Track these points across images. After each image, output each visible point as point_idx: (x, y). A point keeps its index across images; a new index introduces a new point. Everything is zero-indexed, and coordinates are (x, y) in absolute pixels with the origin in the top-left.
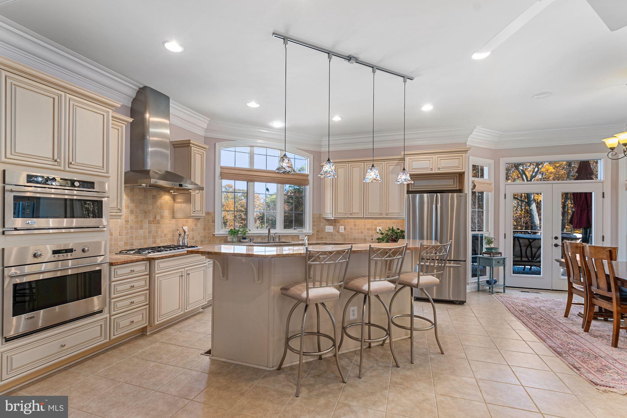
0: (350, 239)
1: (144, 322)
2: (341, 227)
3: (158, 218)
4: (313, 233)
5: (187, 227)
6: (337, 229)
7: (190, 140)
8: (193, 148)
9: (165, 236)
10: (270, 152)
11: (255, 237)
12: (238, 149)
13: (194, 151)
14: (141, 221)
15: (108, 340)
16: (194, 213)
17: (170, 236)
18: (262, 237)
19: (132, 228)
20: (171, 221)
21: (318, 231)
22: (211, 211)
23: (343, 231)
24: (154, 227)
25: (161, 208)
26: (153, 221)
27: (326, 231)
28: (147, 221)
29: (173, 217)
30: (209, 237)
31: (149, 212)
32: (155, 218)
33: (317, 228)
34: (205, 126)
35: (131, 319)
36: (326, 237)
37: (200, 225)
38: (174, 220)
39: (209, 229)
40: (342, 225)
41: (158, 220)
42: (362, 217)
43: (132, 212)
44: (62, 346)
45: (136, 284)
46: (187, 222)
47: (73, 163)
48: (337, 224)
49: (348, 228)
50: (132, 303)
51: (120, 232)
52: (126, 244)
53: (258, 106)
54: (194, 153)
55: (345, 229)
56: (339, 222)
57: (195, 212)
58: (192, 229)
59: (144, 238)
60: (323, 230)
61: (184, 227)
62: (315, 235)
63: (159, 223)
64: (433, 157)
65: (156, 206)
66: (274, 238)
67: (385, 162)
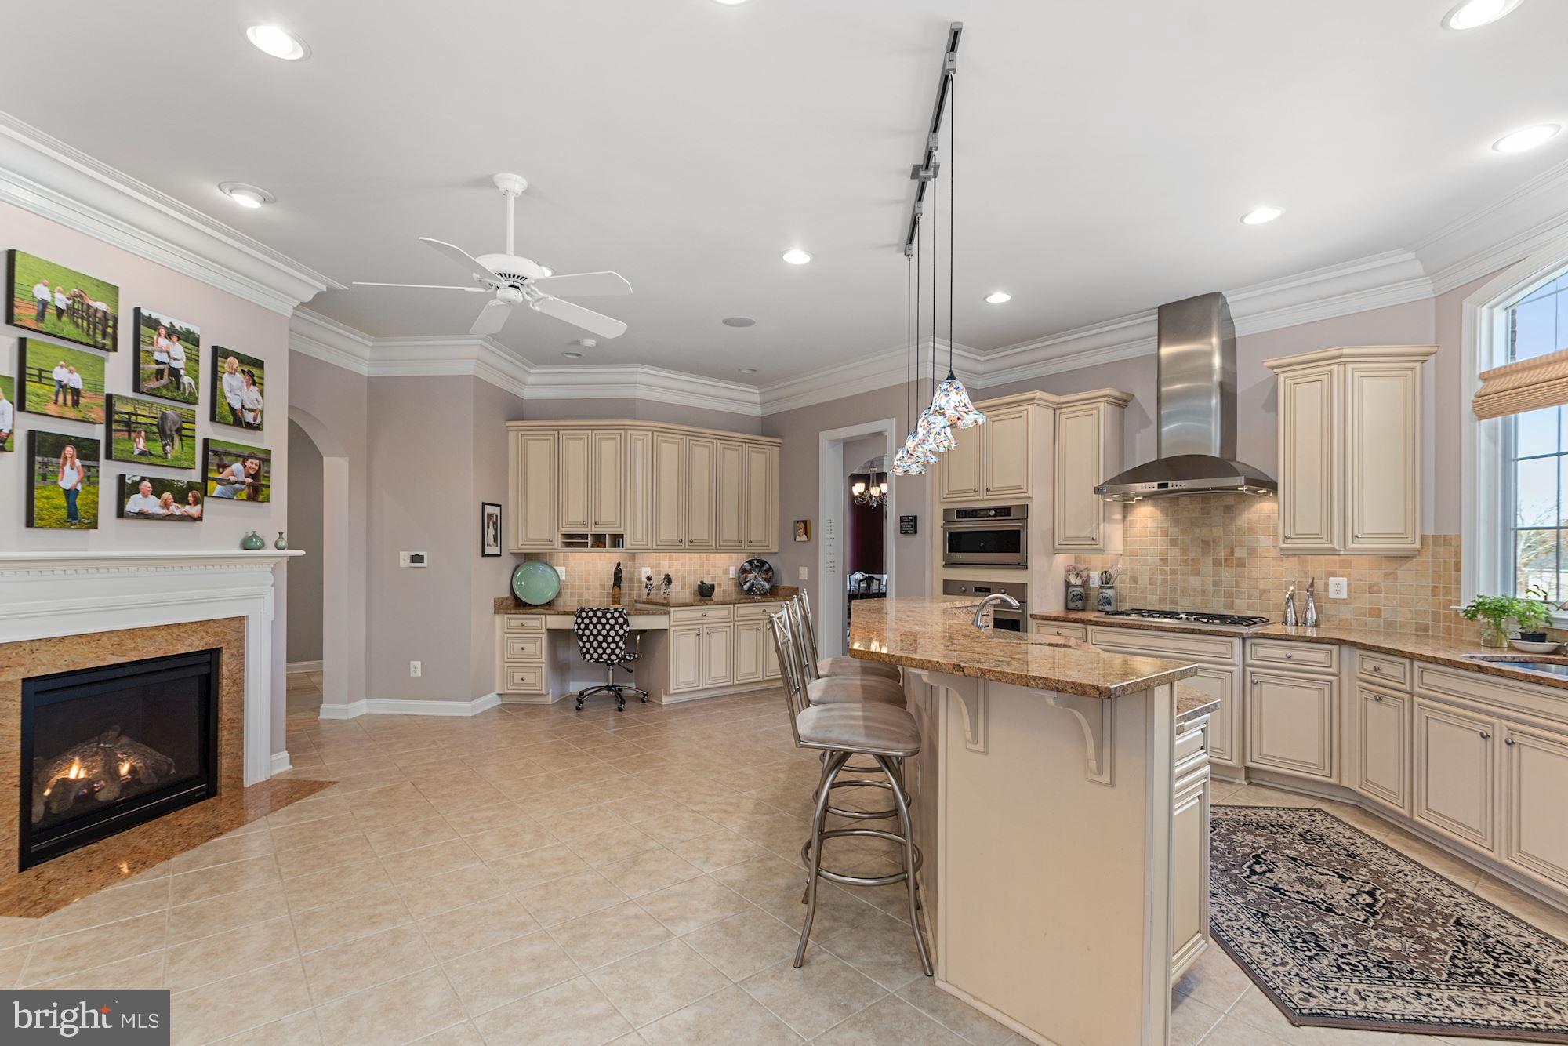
3: (1240, 553)
5: (1347, 579)
14: (1195, 561)
16: (1290, 541)
19: (1174, 572)
20: (1282, 561)
22: (1451, 532)
24: (1227, 574)
25: (1251, 530)
26: (1226, 560)
28: (1209, 560)
30: (1445, 617)
31: (1214, 541)
32: (1232, 553)
37: (1413, 577)
39: (1447, 591)
41: (1240, 558)
43: (1174, 543)
46: (1346, 566)
51: (1150, 579)
52: (1162, 600)
57: (1290, 538)
58: (1371, 586)
59: (1204, 593)
61: (1331, 579)
63: (1244, 566)
65: (1233, 529)
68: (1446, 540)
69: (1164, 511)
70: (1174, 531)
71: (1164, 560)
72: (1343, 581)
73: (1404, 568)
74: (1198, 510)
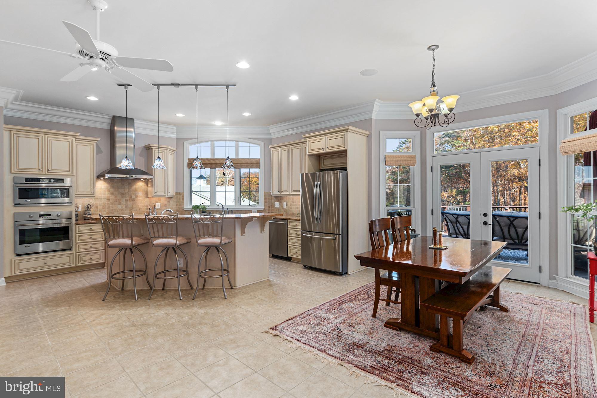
0: (290, 213)
1: (102, 260)
3: (133, 197)
4: (264, 209)
6: (282, 206)
7: (150, 144)
8: (154, 149)
11: (214, 211)
13: (155, 151)
14: (120, 200)
15: (74, 265)
16: (156, 194)
17: (144, 209)
18: (220, 211)
19: (112, 204)
20: (145, 199)
21: (269, 207)
22: (181, 191)
23: (286, 206)
24: (130, 204)
25: (136, 190)
26: (129, 199)
27: (275, 207)
28: (124, 200)
29: (147, 197)
31: (126, 194)
32: (131, 197)
33: (269, 204)
34: (175, 131)
35: (91, 257)
37: (173, 202)
38: (148, 198)
39: (180, 205)
40: (285, 202)
41: (134, 199)
43: (112, 194)
44: (46, 263)
45: (93, 237)
46: (160, 200)
47: (50, 170)
48: (282, 201)
49: (289, 205)
50: (91, 247)
51: (103, 206)
53: (184, 116)
54: (155, 152)
55: (287, 204)
56: (283, 199)
57: (156, 193)
58: (165, 205)
59: (122, 210)
60: (274, 205)
61: (157, 203)
62: (266, 211)
63: (134, 201)
64: (324, 138)
65: (131, 190)
66: (228, 212)
67: (303, 144)
68: (180, 194)
69: (108, 183)
70: (112, 190)
71: (108, 200)
72: (159, 204)
73: (171, 200)
74: (120, 184)
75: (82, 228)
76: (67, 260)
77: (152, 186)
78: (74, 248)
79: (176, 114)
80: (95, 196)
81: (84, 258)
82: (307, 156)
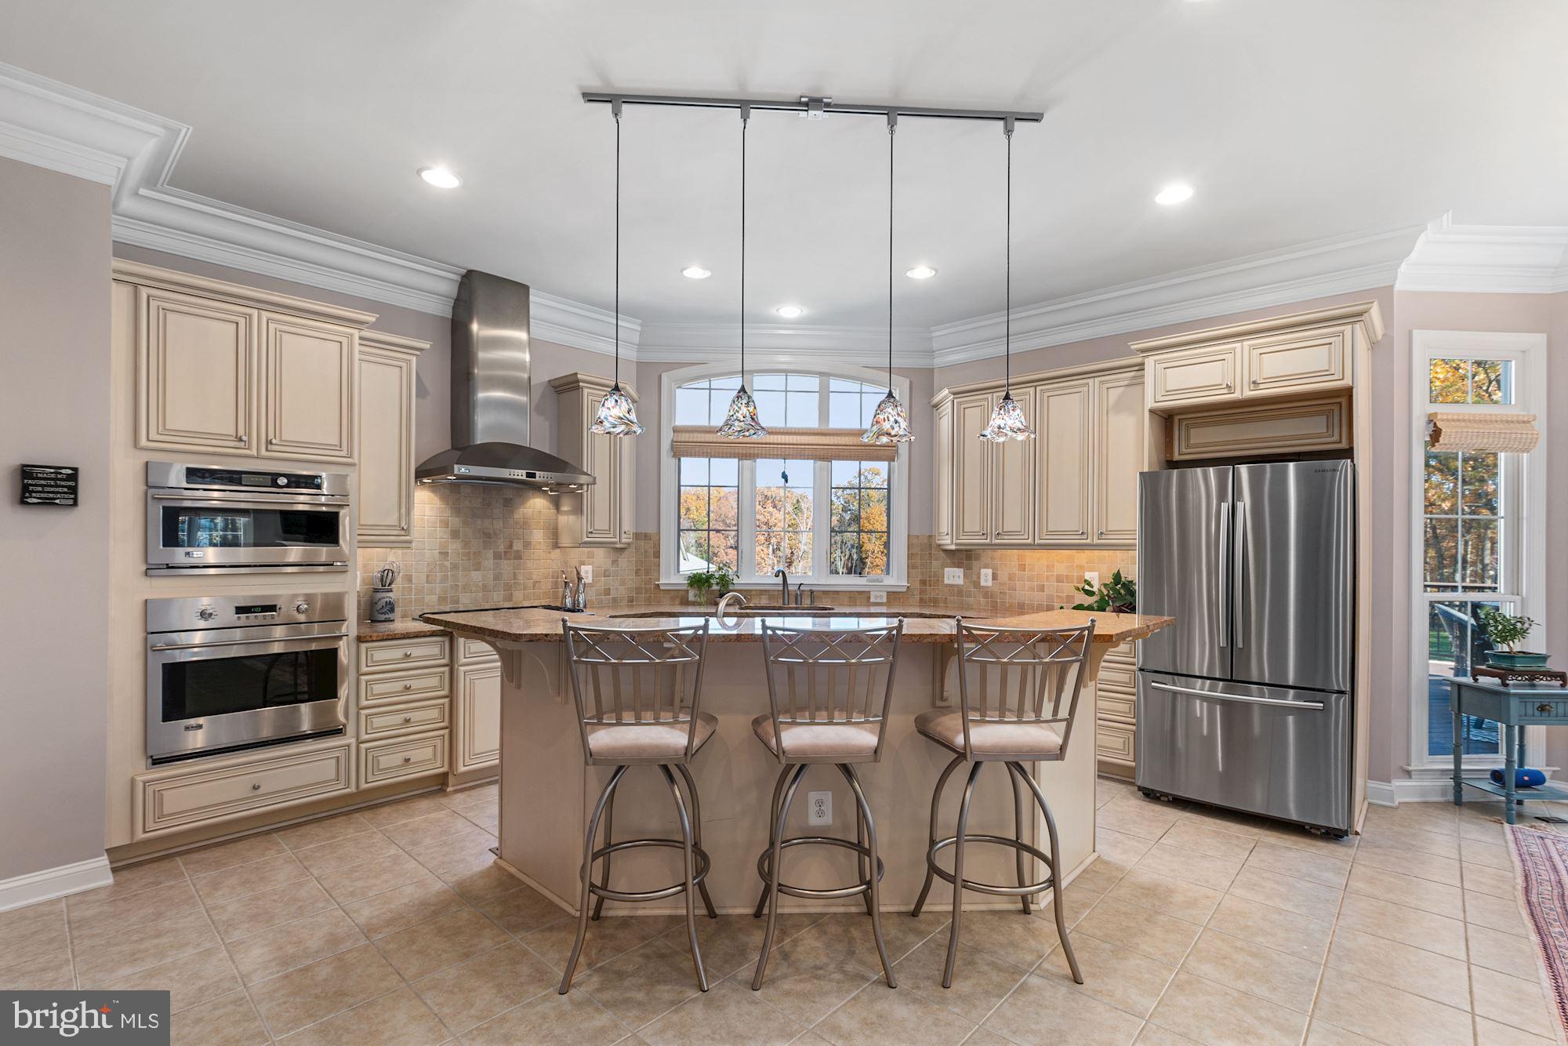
0: (1007, 605)
1: (439, 764)
2: (983, 571)
3: (518, 546)
4: (908, 587)
5: (590, 567)
6: (975, 578)
7: (577, 374)
8: (586, 391)
9: (534, 586)
10: (795, 382)
12: (715, 383)
13: (590, 398)
14: (477, 554)
15: (352, 789)
16: (590, 535)
17: (546, 585)
18: (771, 593)
19: (455, 567)
20: (550, 553)
21: (923, 582)
22: (651, 530)
23: (990, 583)
24: (506, 566)
25: (525, 524)
26: (505, 552)
27: (946, 581)
28: (490, 553)
29: (555, 545)
30: (647, 590)
31: (495, 534)
32: (511, 546)
33: (922, 573)
34: (636, 340)
35: (407, 755)
36: (946, 598)
37: (626, 562)
38: (558, 551)
39: (647, 572)
40: (986, 567)
41: (518, 551)
42: (1029, 545)
43: (455, 534)
44: (256, 788)
45: (415, 684)
46: (591, 556)
47: (274, 441)
48: (975, 563)
49: (1003, 576)
50: (407, 721)
51: (428, 576)
52: (442, 599)
53: (707, 274)
54: (590, 401)
55: (995, 577)
56: (978, 558)
57: (591, 533)
58: (605, 571)
59: (485, 588)
60: (938, 579)
61: (582, 566)
62: (915, 593)
63: (520, 558)
64: (1234, 349)
65: (511, 521)
66: (799, 598)
67: (1096, 379)
68: (646, 537)
69: (444, 498)
70: (455, 521)
71: (444, 554)
72: (589, 568)
73: (623, 555)
74: (480, 500)
75: (379, 655)
76: (328, 769)
77: (578, 510)
78: (351, 729)
79: (682, 271)
80: (410, 542)
81: (385, 761)
82: (1147, 414)
